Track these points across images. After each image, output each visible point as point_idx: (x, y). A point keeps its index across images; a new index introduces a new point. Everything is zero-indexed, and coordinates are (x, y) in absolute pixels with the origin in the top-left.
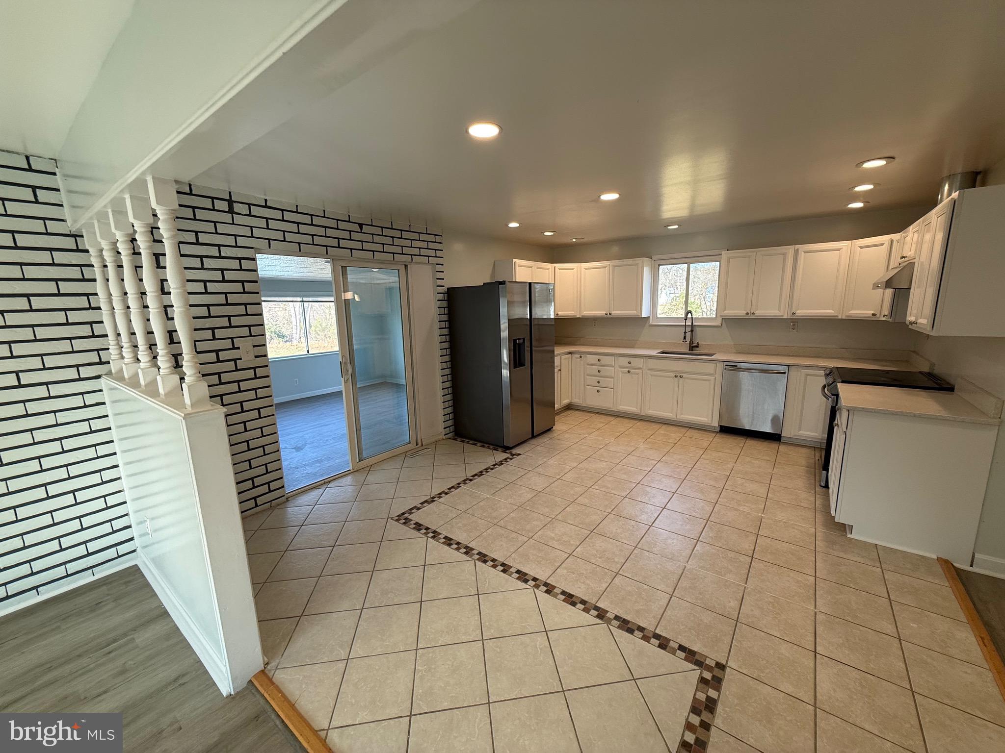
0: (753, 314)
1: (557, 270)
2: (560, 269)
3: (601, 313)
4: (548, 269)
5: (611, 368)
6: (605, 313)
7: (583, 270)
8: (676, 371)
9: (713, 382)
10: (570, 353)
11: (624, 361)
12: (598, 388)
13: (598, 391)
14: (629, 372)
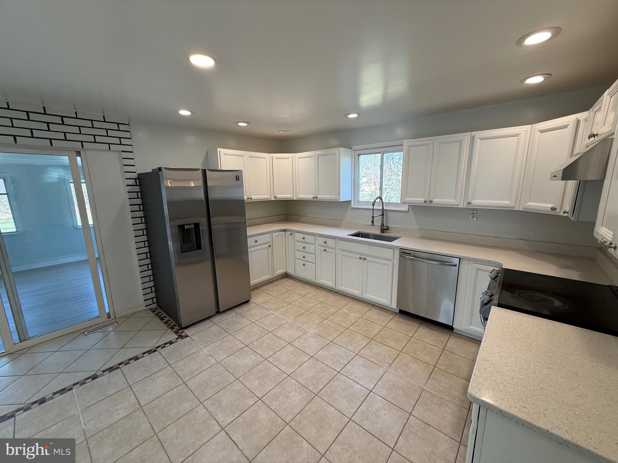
0: (431, 202)
1: (274, 159)
2: (277, 158)
3: (309, 197)
4: (265, 158)
5: (312, 246)
6: (313, 196)
7: (297, 159)
8: (361, 254)
9: (391, 267)
10: (285, 231)
11: (321, 241)
12: (304, 262)
13: (304, 265)
14: (325, 250)
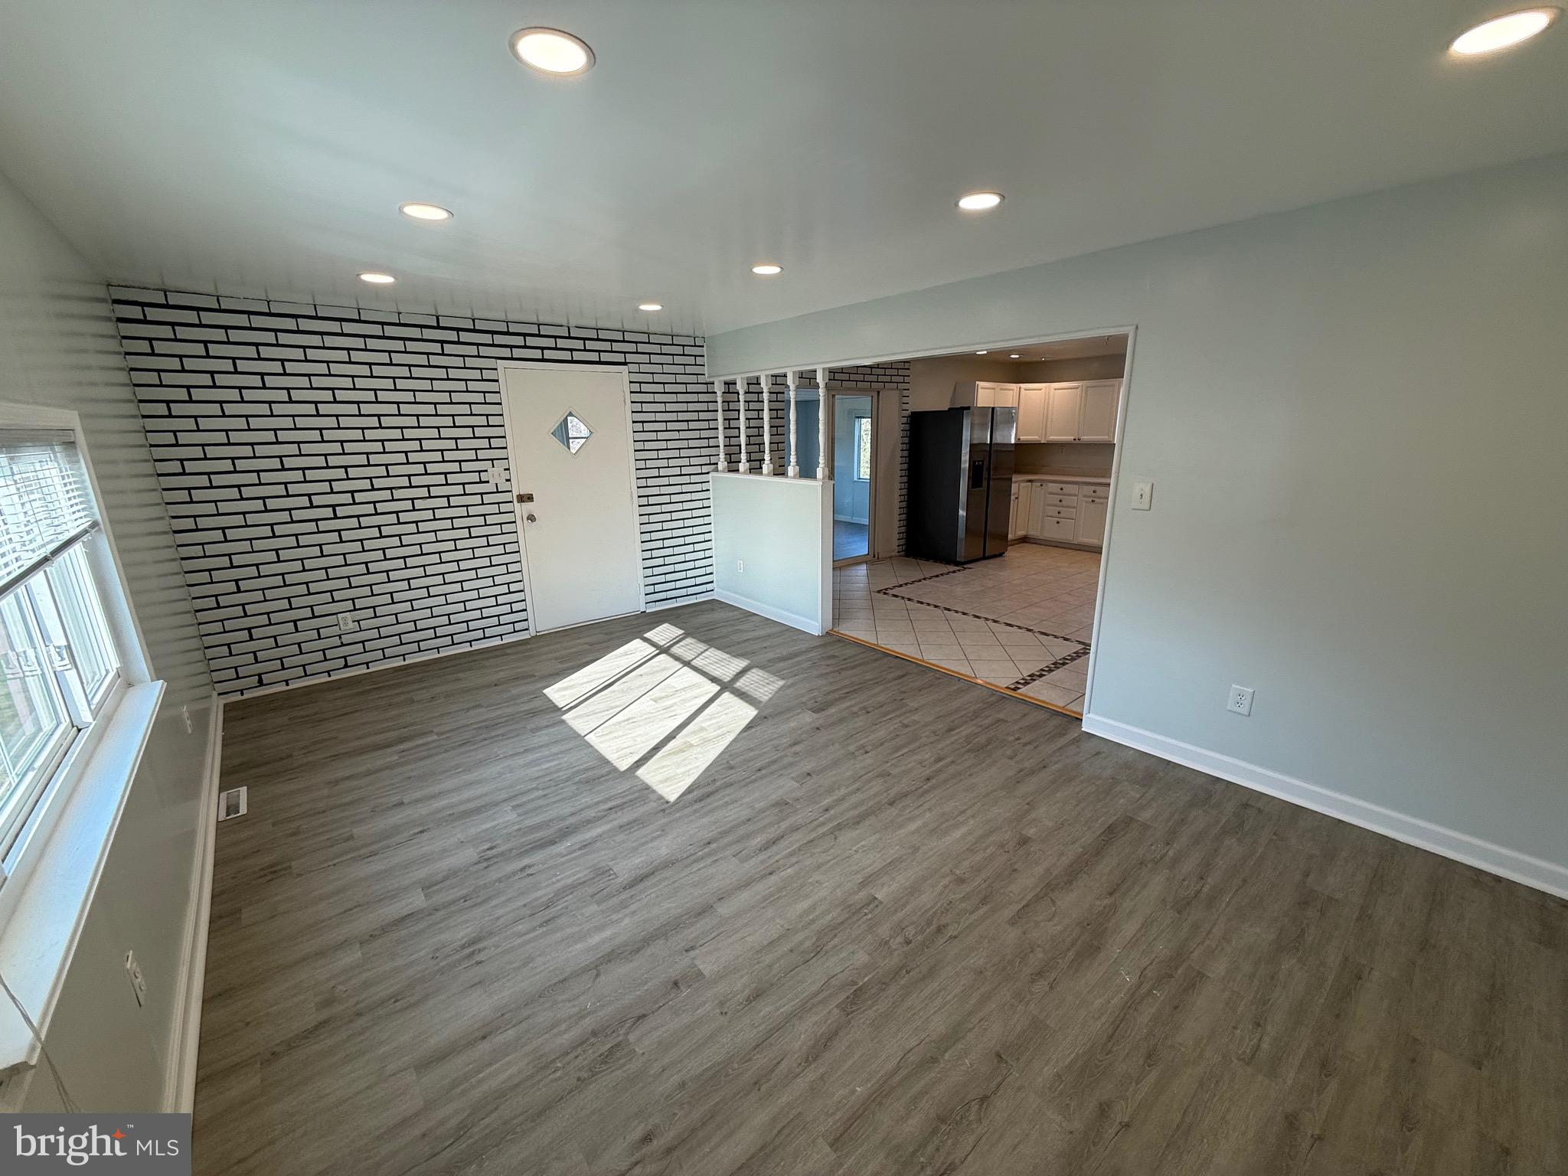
1: (1023, 391)
2: (1026, 390)
3: (1070, 438)
4: (1012, 390)
5: (1073, 498)
6: (1073, 438)
7: (1052, 391)
10: (1030, 481)
11: (1089, 490)
12: (1058, 519)
13: (1058, 523)
14: (1093, 501)
